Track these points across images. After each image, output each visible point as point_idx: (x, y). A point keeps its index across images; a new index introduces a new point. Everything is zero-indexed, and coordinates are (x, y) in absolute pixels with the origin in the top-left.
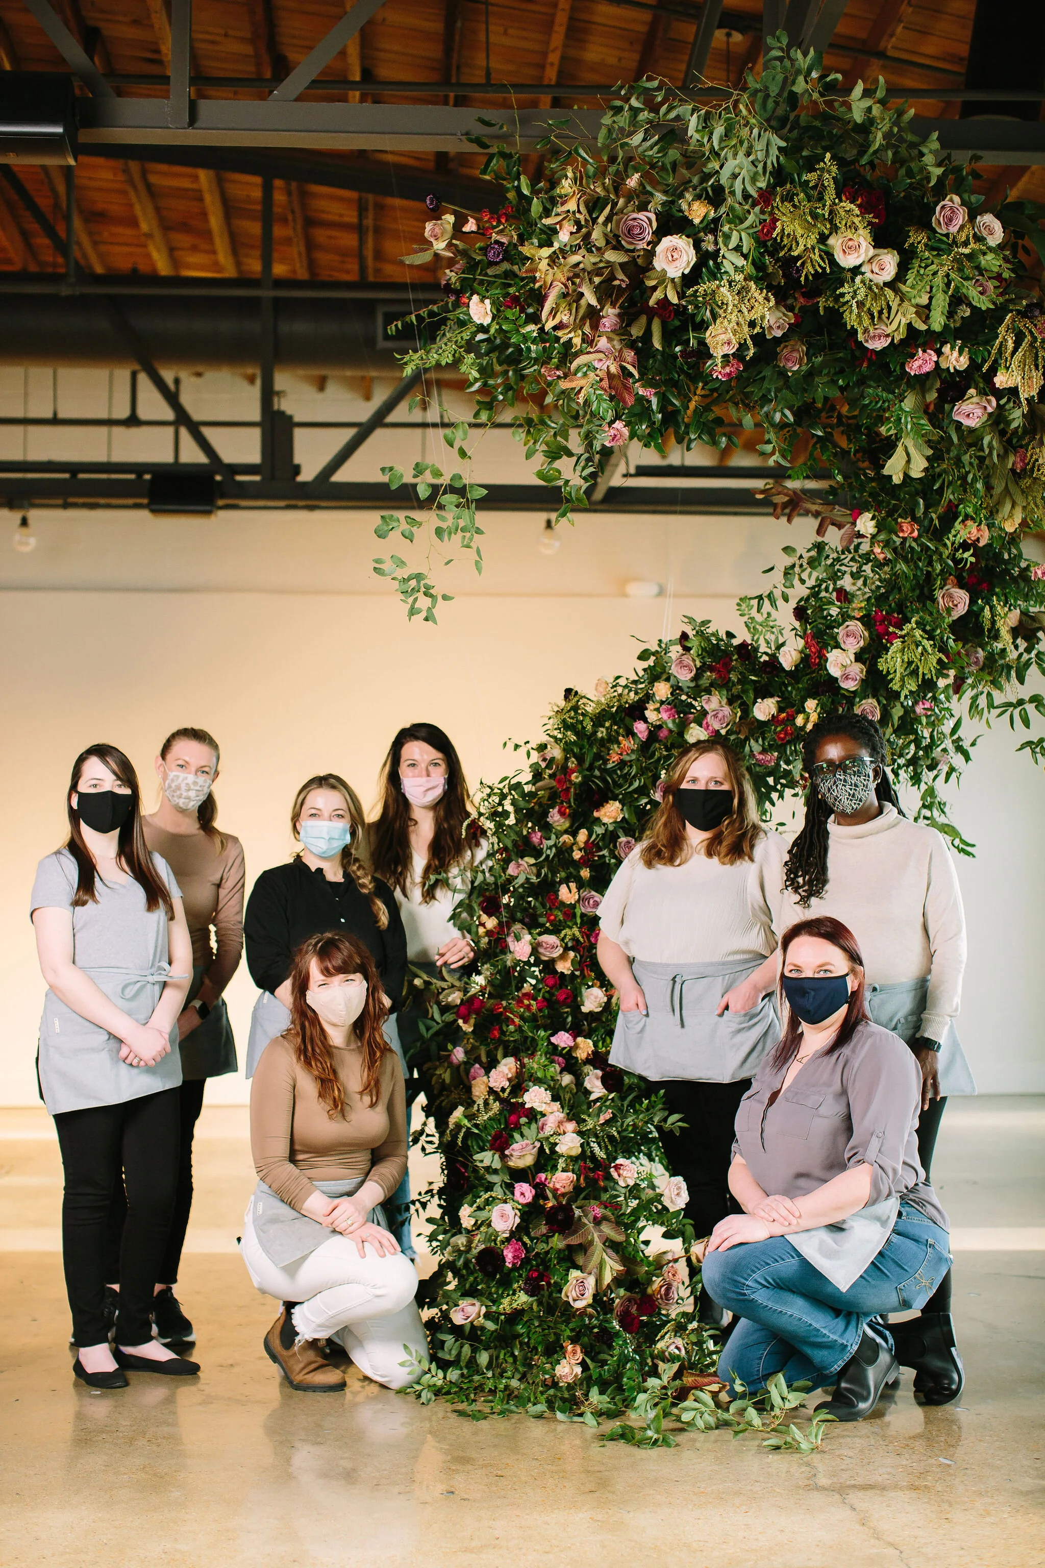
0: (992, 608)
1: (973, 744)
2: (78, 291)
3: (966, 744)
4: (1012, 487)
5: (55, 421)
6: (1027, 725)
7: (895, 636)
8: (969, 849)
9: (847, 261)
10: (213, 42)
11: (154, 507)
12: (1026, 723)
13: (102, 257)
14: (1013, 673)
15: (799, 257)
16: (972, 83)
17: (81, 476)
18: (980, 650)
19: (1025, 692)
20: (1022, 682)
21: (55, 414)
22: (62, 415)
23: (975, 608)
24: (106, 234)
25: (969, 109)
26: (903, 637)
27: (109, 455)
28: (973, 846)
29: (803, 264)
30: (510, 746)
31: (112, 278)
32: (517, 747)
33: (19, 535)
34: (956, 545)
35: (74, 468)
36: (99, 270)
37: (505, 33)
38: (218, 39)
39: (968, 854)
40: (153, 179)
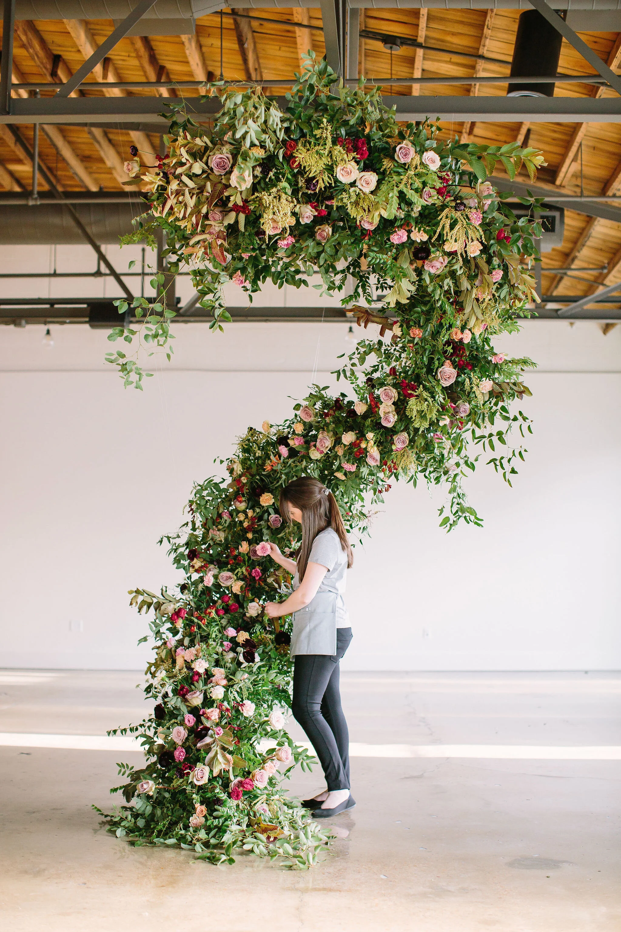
0: (470, 379)
1: (476, 460)
2: (39, 203)
3: (471, 460)
4: (476, 309)
5: (55, 275)
6: (493, 449)
7: (411, 395)
8: (479, 522)
9: (345, 179)
10: (123, 60)
11: (93, 323)
12: (493, 448)
13: (96, 181)
14: (486, 419)
15: (314, 178)
16: (514, 74)
17: (56, 306)
18: (467, 404)
19: (494, 430)
20: (493, 424)
21: (55, 271)
22: (58, 272)
23: (460, 379)
24: (94, 168)
25: (512, 88)
26: (416, 396)
27: (104, 294)
28: (482, 520)
29: (317, 181)
30: (218, 461)
31: (102, 193)
32: (222, 462)
33: (45, 340)
34: (444, 342)
35: (52, 302)
36: (94, 189)
37: (280, 50)
38: (125, 58)
39: (479, 525)
40: (111, 136)
